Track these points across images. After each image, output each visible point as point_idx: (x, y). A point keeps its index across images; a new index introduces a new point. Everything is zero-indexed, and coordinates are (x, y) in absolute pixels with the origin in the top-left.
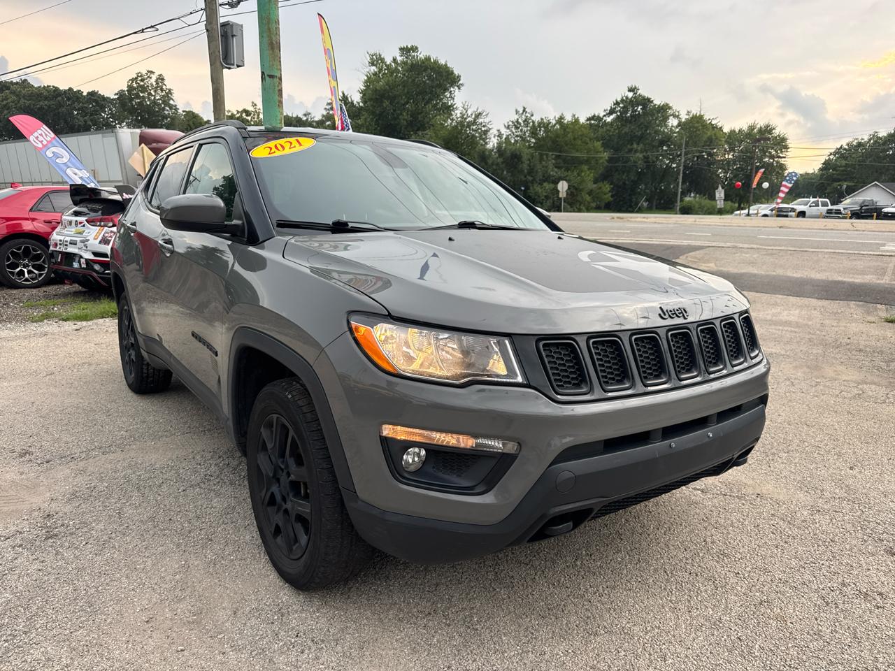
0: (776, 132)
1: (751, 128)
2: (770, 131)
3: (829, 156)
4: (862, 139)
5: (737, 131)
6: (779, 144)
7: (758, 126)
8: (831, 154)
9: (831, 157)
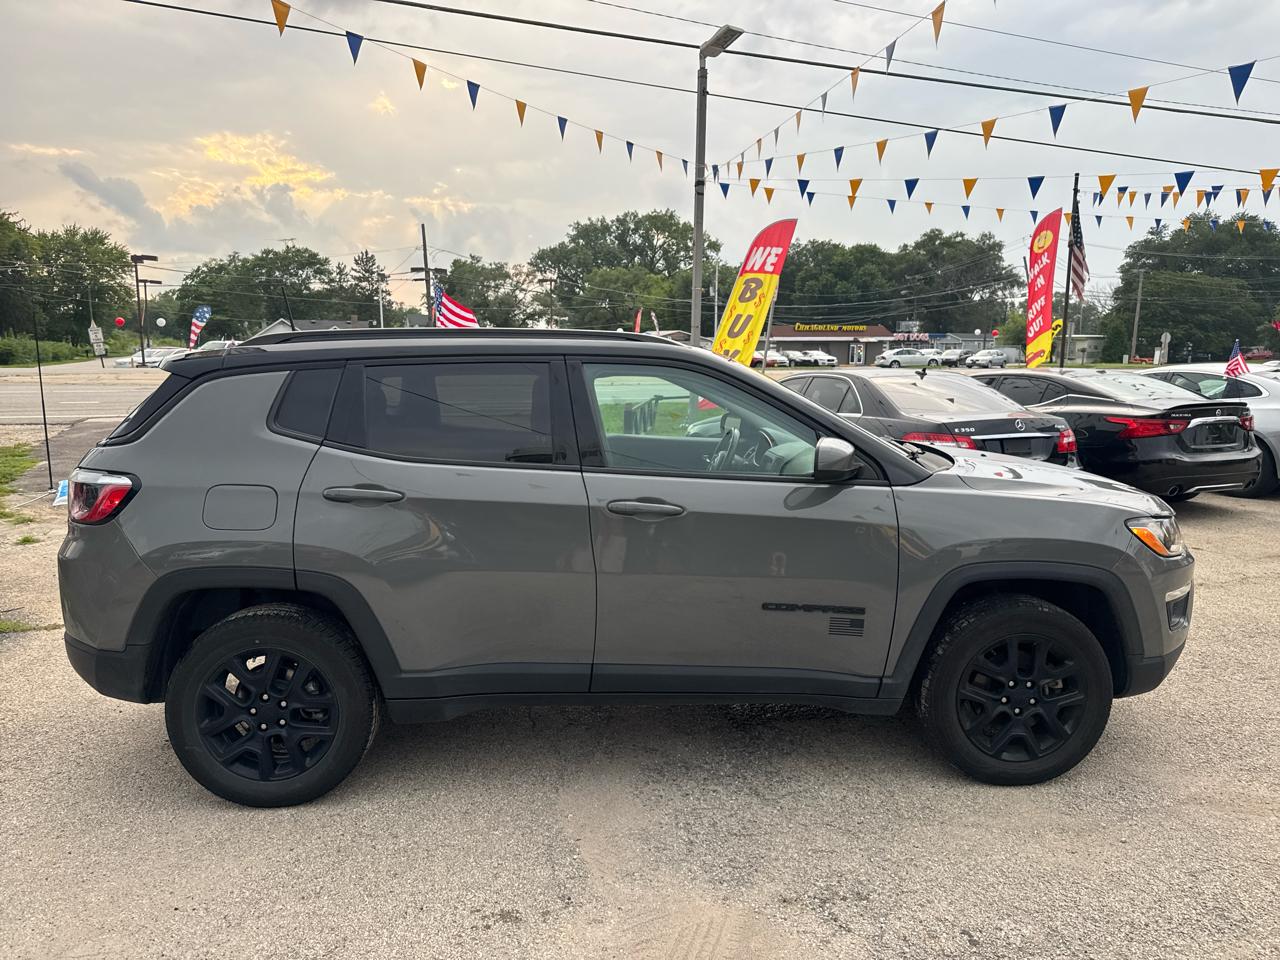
0: (111, 242)
1: (71, 233)
2: (101, 241)
3: (185, 280)
4: (221, 260)
5: (49, 235)
6: (118, 258)
7: (82, 231)
8: (187, 278)
9: (189, 281)
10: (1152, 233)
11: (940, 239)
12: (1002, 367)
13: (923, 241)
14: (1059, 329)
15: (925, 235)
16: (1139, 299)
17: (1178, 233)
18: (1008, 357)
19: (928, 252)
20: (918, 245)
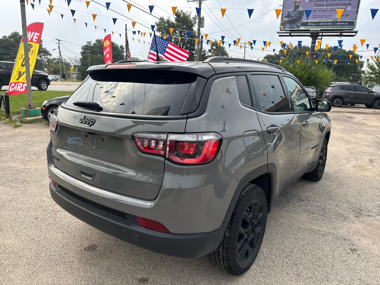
10: (88, 43)
11: (19, 36)
12: (56, 81)
13: (12, 36)
14: (73, 70)
15: (12, 33)
16: (89, 62)
17: (95, 44)
18: (57, 78)
19: (15, 40)
20: (10, 37)
